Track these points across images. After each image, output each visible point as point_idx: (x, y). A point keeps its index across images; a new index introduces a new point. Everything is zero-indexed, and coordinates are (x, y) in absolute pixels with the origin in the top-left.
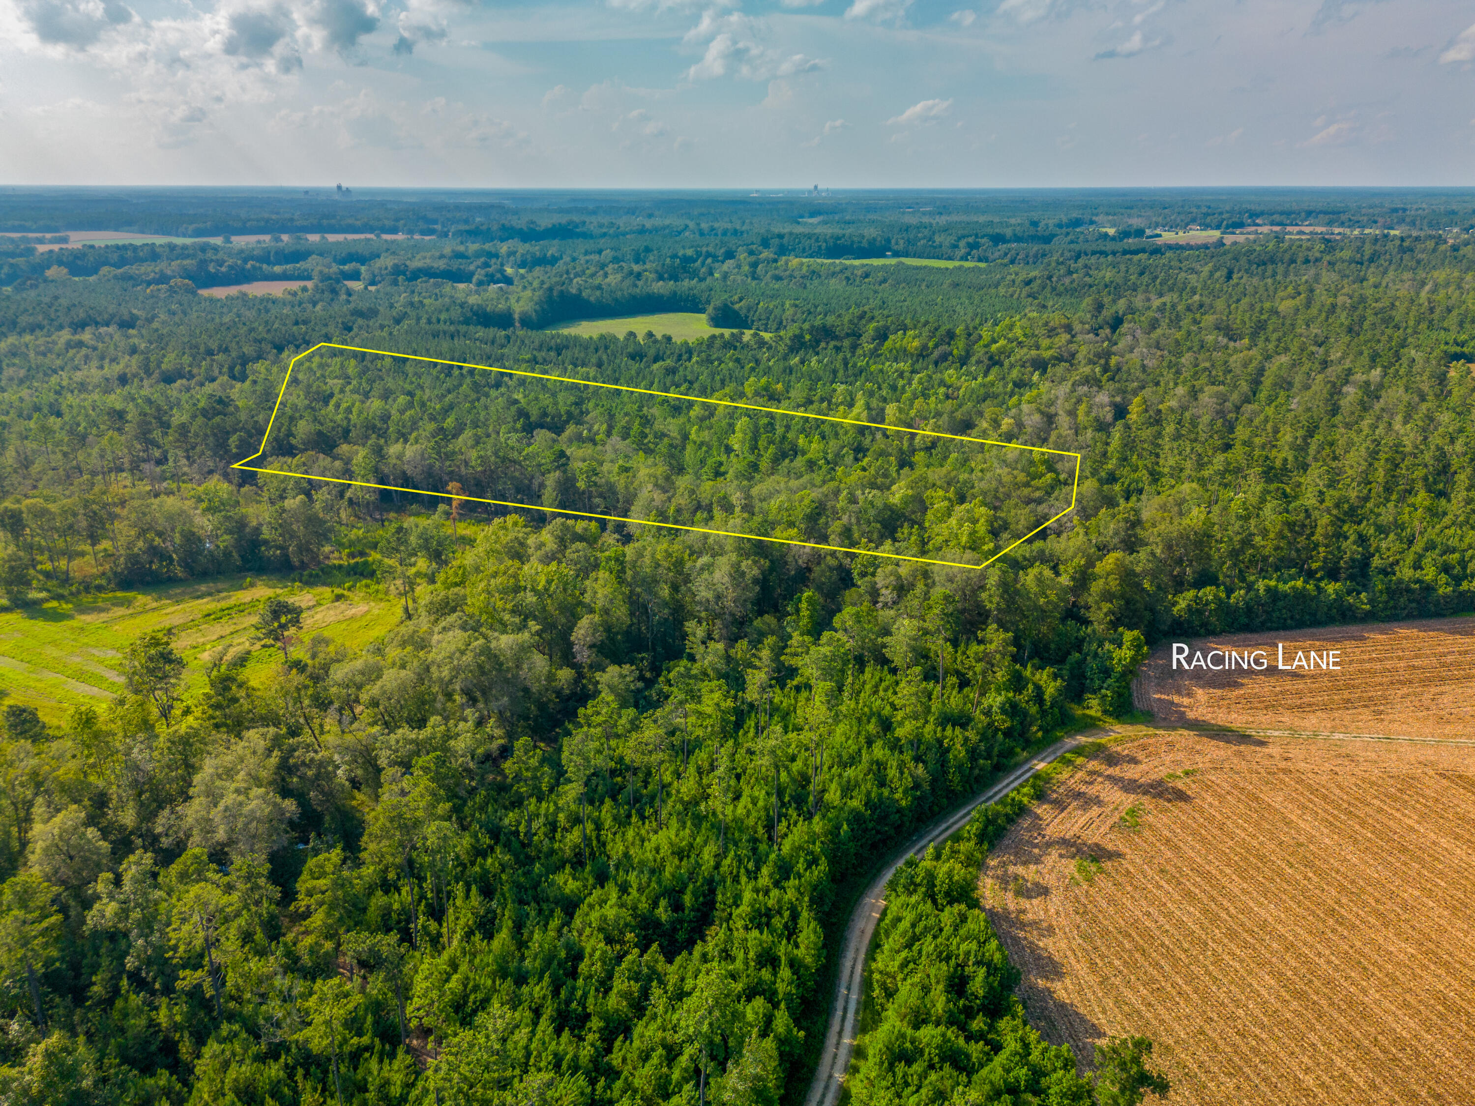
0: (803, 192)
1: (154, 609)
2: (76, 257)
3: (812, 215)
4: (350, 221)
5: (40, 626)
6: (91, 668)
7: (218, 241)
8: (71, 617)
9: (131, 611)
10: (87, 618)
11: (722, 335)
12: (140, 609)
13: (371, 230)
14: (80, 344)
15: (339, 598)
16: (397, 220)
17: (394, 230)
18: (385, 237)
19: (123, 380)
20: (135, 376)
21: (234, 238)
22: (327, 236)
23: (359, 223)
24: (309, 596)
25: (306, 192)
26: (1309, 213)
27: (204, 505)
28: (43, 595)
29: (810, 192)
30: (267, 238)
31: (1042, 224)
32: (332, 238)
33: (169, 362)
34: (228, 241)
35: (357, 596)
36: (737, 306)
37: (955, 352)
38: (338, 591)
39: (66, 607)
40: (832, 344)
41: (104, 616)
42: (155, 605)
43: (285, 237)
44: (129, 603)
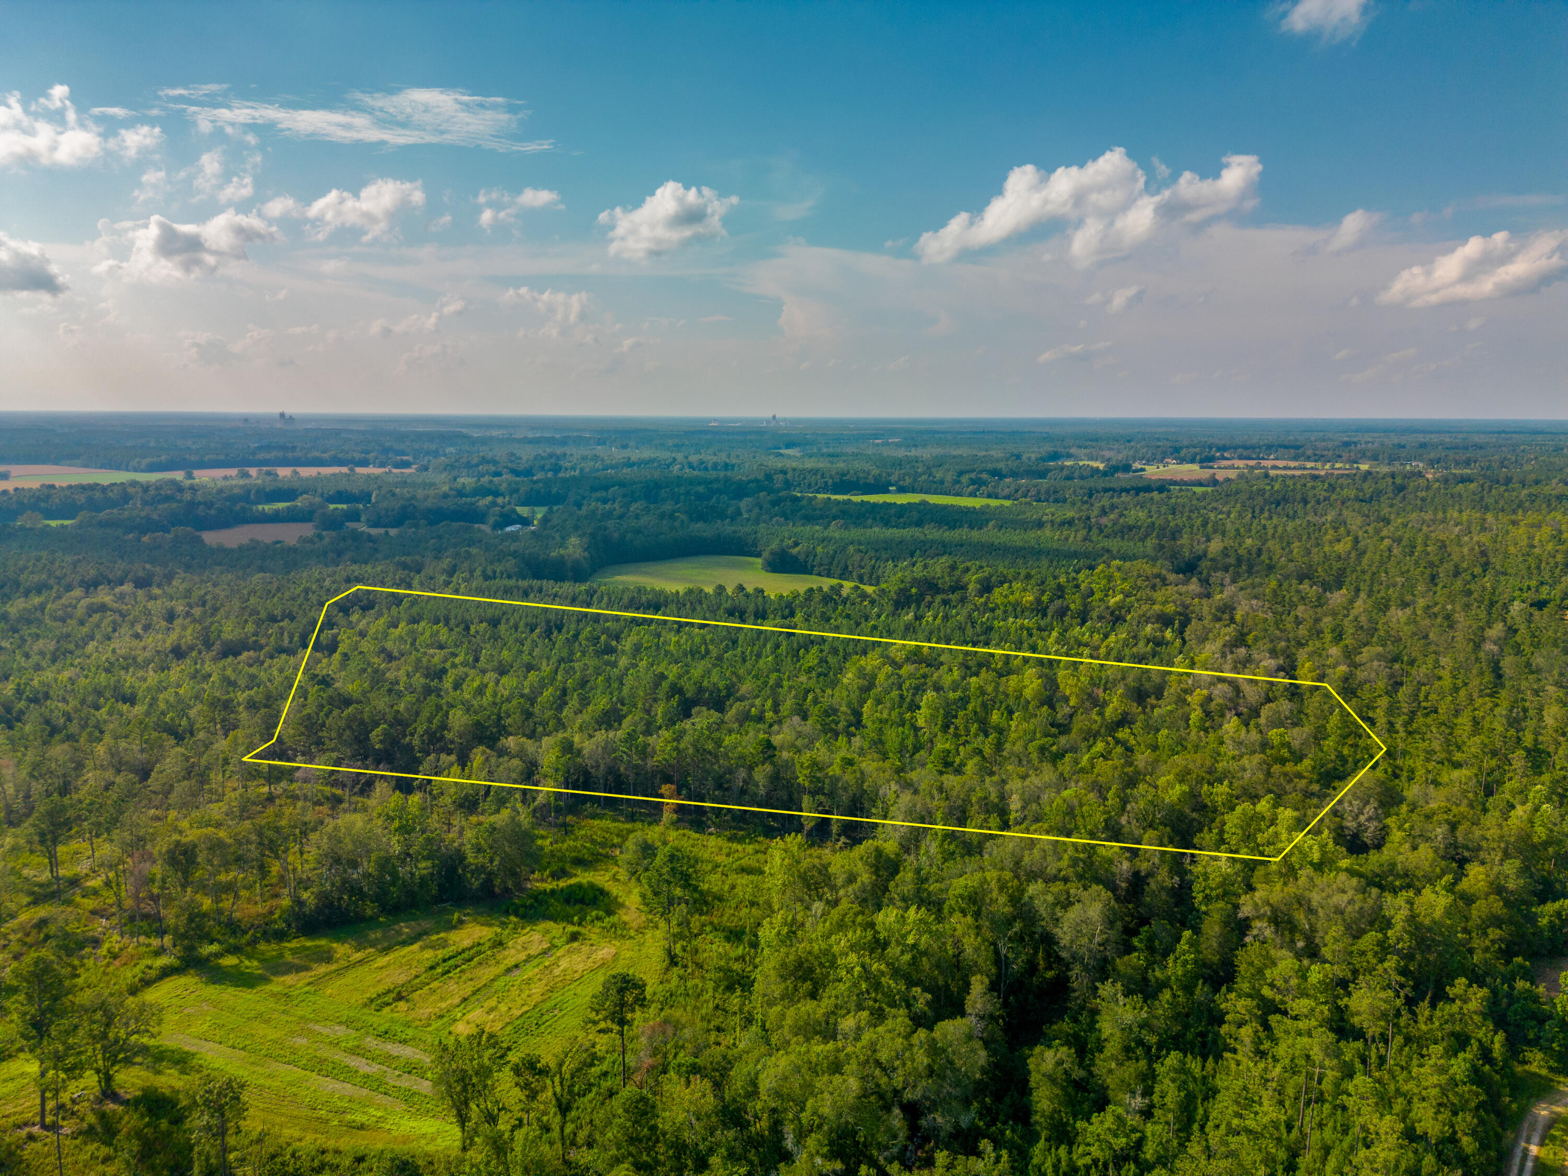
0: (761, 421)
1: (361, 962)
2: (39, 499)
3: (789, 445)
4: (317, 454)
5: (229, 994)
6: (325, 1053)
7: (179, 476)
8: (264, 980)
9: (334, 967)
10: (289, 979)
11: (820, 589)
12: (343, 963)
13: (341, 463)
14: (103, 608)
15: (574, 937)
16: (367, 452)
17: (364, 463)
18: (359, 470)
19: (178, 653)
20: (191, 648)
21: (196, 473)
22: (299, 469)
23: (326, 456)
24: (536, 937)
25: (246, 420)
26: (1269, 447)
27: (396, 824)
28: (214, 948)
29: (768, 421)
30: (233, 472)
31: (1024, 458)
32: (306, 472)
33: (230, 631)
34: (190, 476)
35: (592, 932)
36: (795, 551)
37: (1072, 606)
38: (571, 929)
39: (251, 965)
40: (939, 598)
41: (306, 977)
42: (359, 956)
43: (253, 471)
44: (327, 957)
